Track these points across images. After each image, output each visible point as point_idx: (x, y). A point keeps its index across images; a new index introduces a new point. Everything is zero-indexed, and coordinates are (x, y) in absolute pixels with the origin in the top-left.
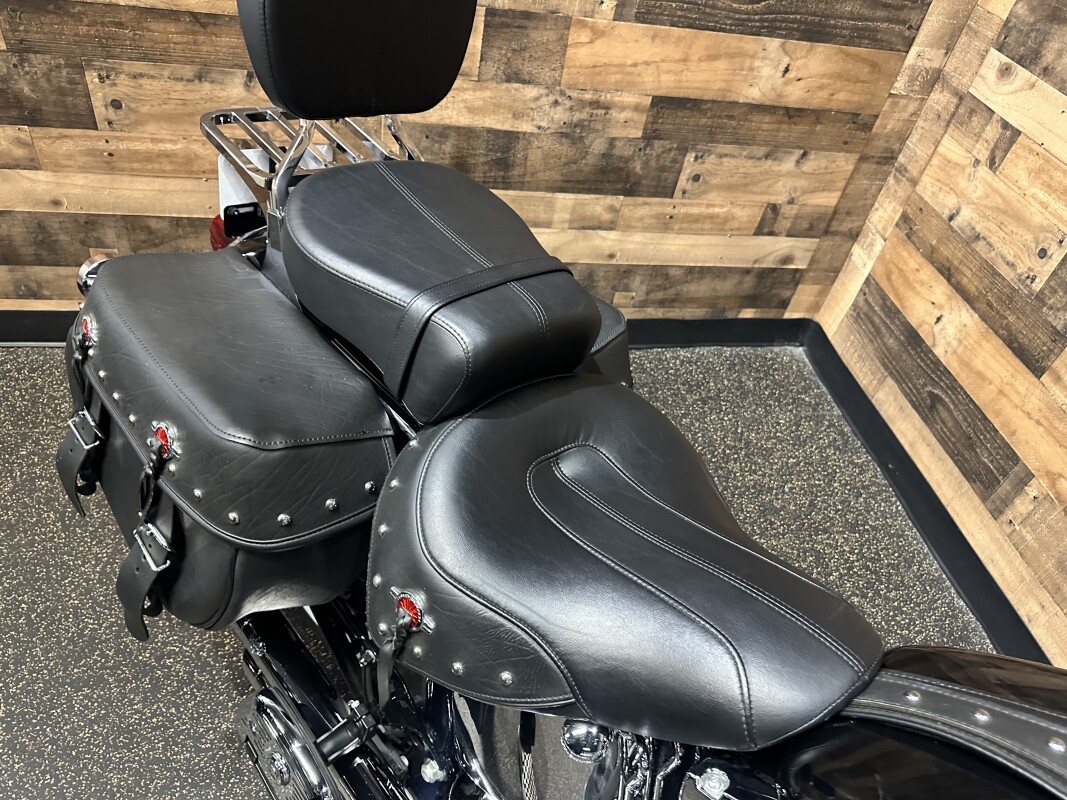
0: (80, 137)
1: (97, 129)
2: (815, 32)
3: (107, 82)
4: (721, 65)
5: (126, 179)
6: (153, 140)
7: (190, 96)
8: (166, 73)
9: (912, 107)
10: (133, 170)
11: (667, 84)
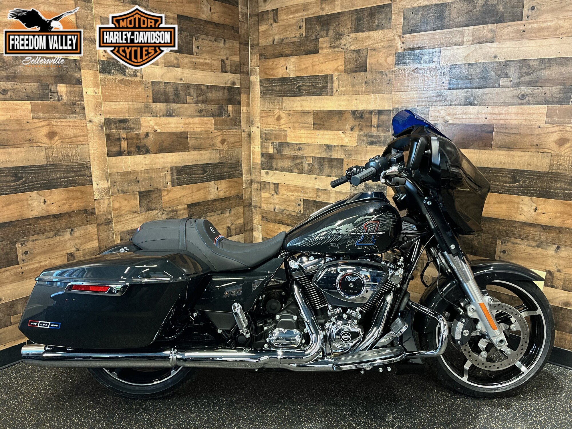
0: (11, 269)
1: (18, 264)
2: (220, 178)
3: (24, 245)
4: (201, 191)
5: (28, 281)
6: (38, 263)
7: (52, 243)
8: (44, 237)
9: (249, 190)
10: (30, 276)
11: (190, 200)
